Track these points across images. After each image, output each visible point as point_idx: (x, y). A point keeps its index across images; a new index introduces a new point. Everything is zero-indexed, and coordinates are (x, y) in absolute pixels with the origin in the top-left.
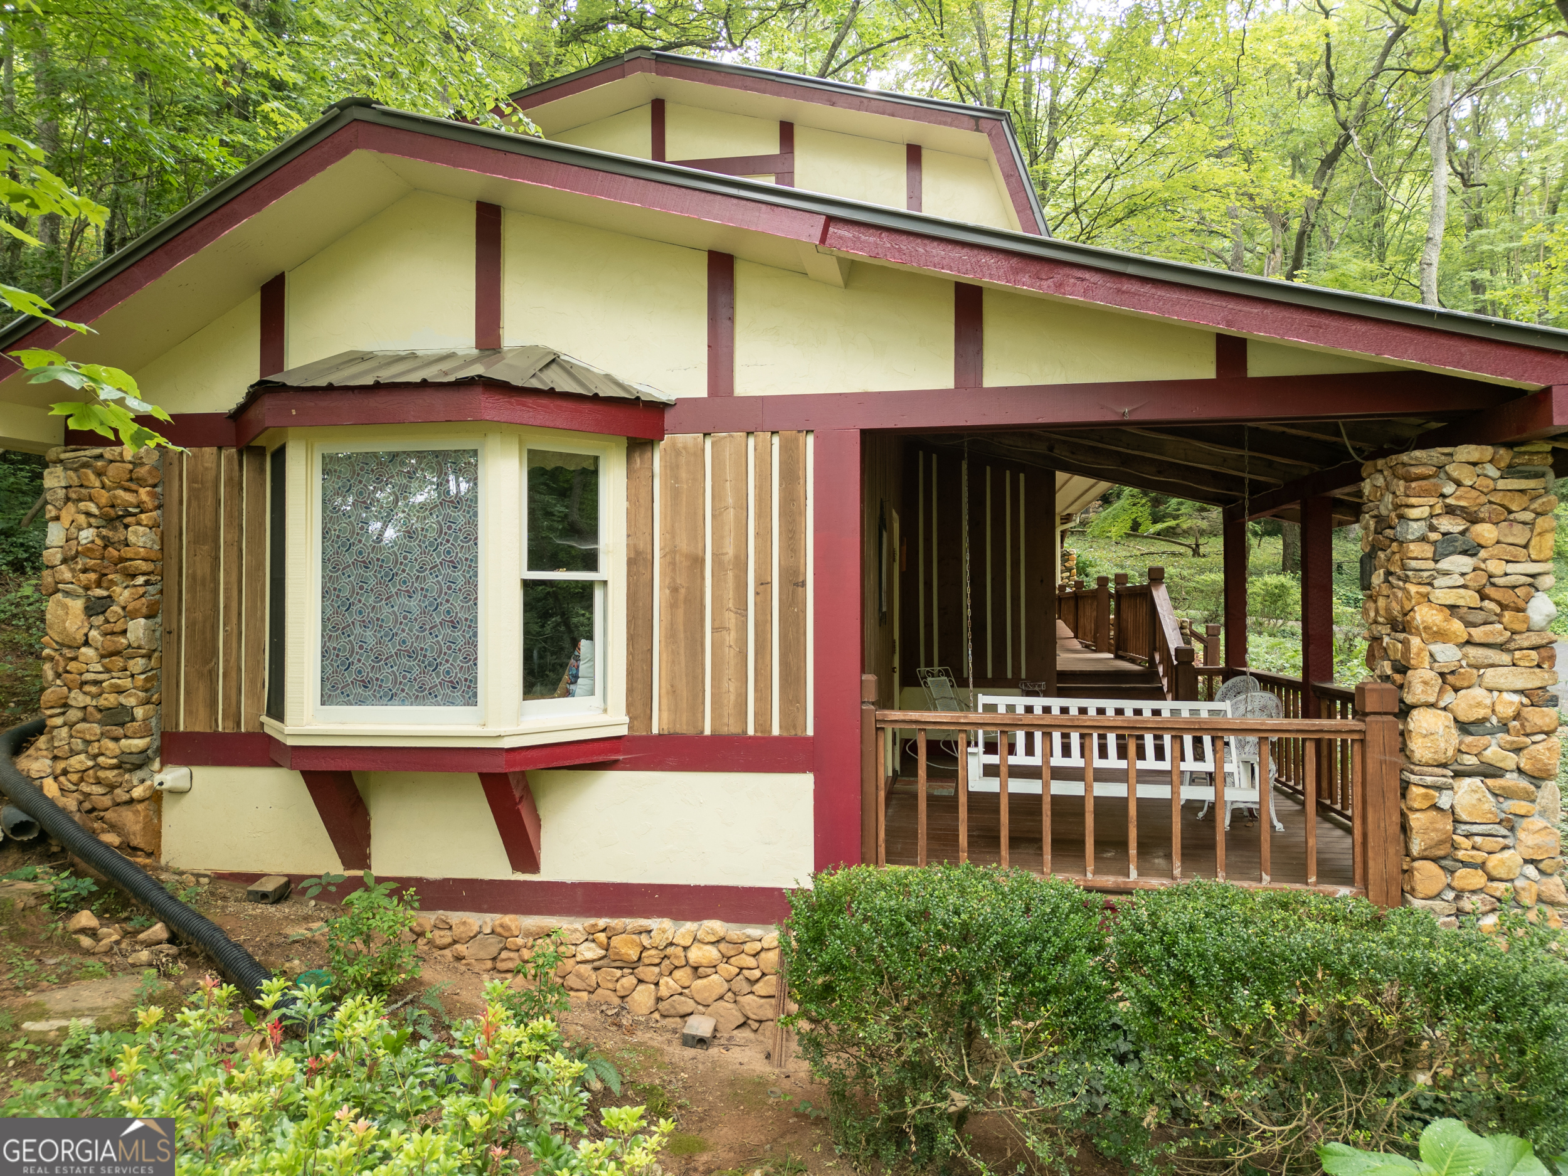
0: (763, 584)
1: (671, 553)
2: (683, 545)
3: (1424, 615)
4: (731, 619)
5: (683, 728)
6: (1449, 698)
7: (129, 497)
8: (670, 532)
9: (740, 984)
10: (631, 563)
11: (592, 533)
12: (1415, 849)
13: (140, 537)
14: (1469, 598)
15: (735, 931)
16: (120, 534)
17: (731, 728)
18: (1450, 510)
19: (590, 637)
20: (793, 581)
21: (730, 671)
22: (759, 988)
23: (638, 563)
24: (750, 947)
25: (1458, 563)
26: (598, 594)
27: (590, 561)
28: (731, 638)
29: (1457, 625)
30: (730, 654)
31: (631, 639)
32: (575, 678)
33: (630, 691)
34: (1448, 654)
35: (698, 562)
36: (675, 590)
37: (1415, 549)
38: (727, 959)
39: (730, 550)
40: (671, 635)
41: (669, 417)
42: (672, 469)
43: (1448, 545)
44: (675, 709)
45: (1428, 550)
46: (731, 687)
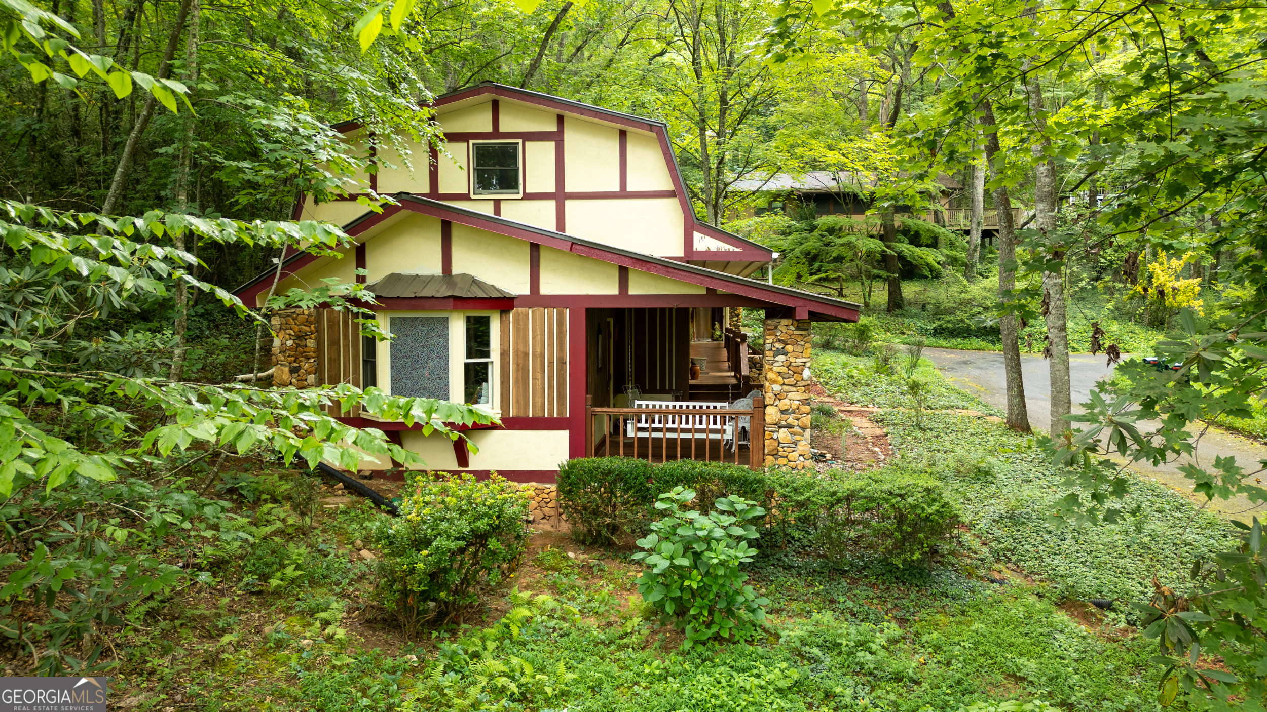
0: (551, 363)
1: (516, 351)
2: (521, 348)
3: (770, 375)
4: (539, 376)
5: (522, 415)
6: (777, 402)
7: (307, 329)
8: (516, 344)
9: (543, 504)
10: (502, 355)
11: (487, 344)
12: (766, 451)
13: (311, 343)
14: (784, 370)
15: (541, 486)
16: (303, 343)
17: (539, 414)
18: (779, 341)
19: (486, 381)
20: (561, 362)
21: (539, 394)
22: (550, 505)
23: (504, 355)
24: (547, 491)
25: (781, 358)
26: (490, 367)
27: (487, 355)
28: (539, 382)
29: (780, 379)
30: (539, 388)
31: (502, 382)
32: (480, 397)
33: (502, 401)
34: (777, 388)
35: (527, 354)
36: (518, 365)
37: (767, 353)
38: (538, 495)
39: (538, 351)
40: (517, 381)
41: (516, 302)
42: (517, 321)
43: (778, 353)
44: (518, 408)
45: (772, 354)
46: (539, 400)
